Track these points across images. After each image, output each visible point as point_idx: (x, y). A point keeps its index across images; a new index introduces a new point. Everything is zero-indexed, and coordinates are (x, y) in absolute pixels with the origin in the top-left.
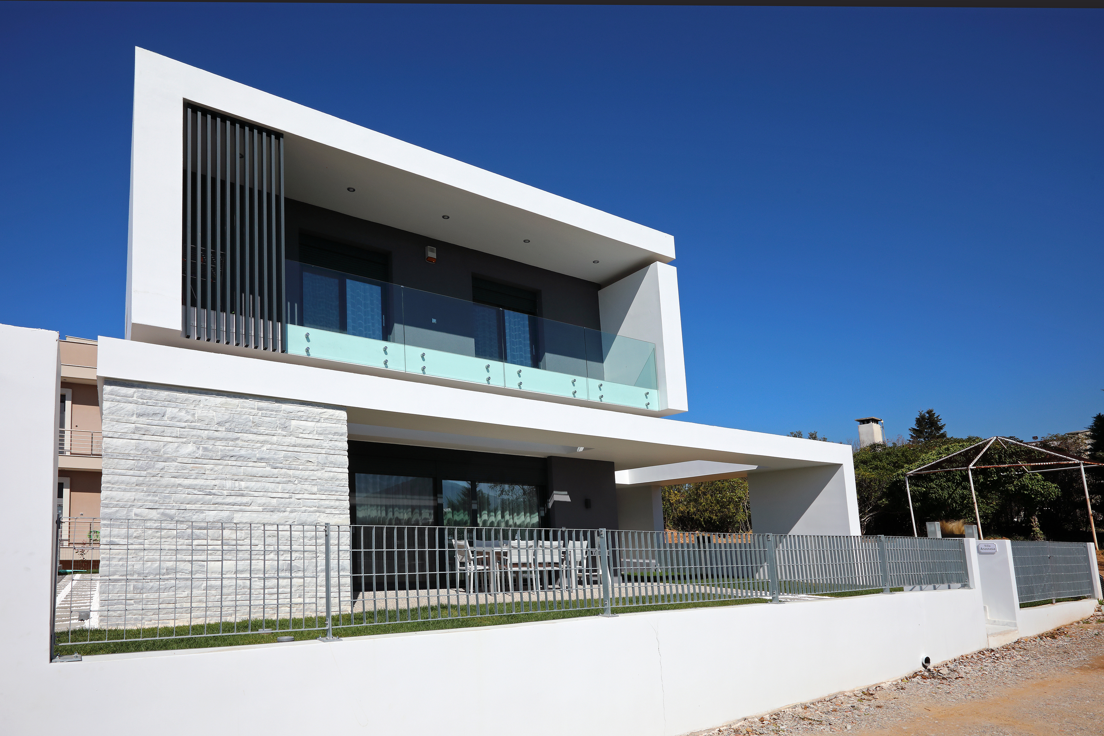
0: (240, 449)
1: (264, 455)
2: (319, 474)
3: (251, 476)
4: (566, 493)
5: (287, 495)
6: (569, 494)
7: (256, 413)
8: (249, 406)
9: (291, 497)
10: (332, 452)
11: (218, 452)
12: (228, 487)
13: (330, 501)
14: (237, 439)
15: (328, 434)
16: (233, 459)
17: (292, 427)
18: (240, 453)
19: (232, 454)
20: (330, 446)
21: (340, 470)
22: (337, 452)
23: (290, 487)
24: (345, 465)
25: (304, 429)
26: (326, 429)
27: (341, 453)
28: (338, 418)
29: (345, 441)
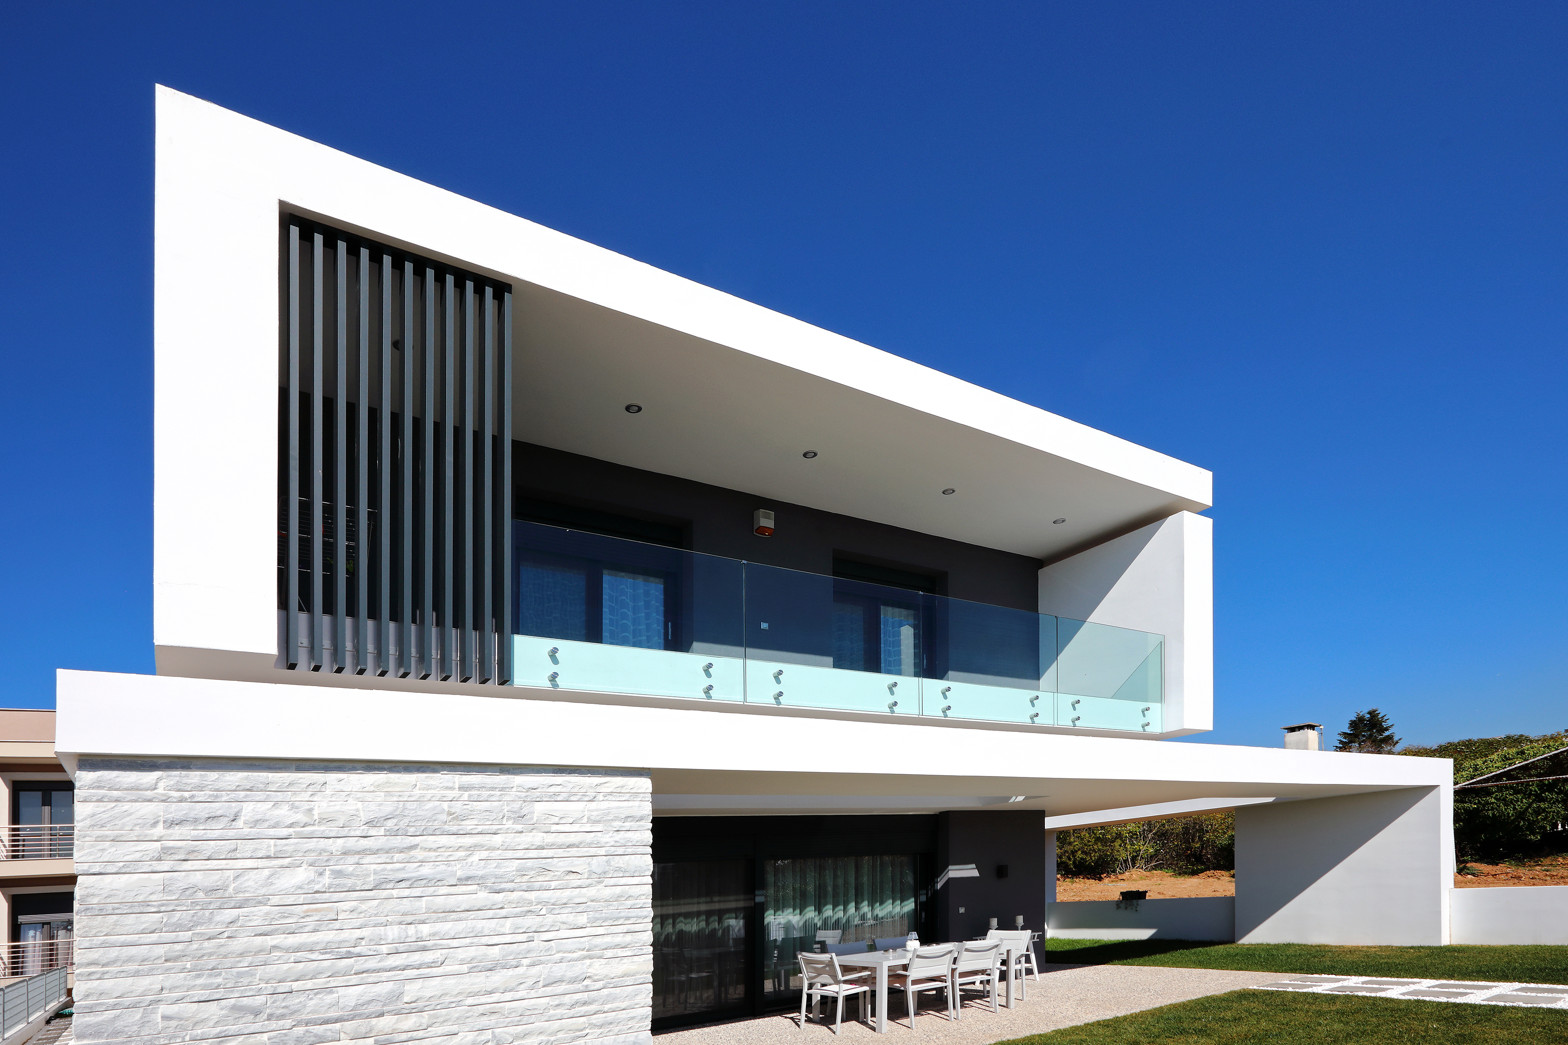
1: (474, 871)
5: (523, 938)
7: (457, 796)
8: (441, 785)
9: (531, 939)
10: (620, 851)
11: (367, 875)
12: (391, 937)
13: (613, 937)
14: (413, 847)
15: (612, 820)
16: (403, 885)
17: (536, 815)
18: (418, 873)
19: (401, 876)
20: (616, 842)
21: (635, 880)
22: (630, 851)
23: (530, 921)
24: (645, 871)
25: (562, 816)
26: (609, 812)
27: (638, 850)
28: (632, 791)
29: (648, 829)
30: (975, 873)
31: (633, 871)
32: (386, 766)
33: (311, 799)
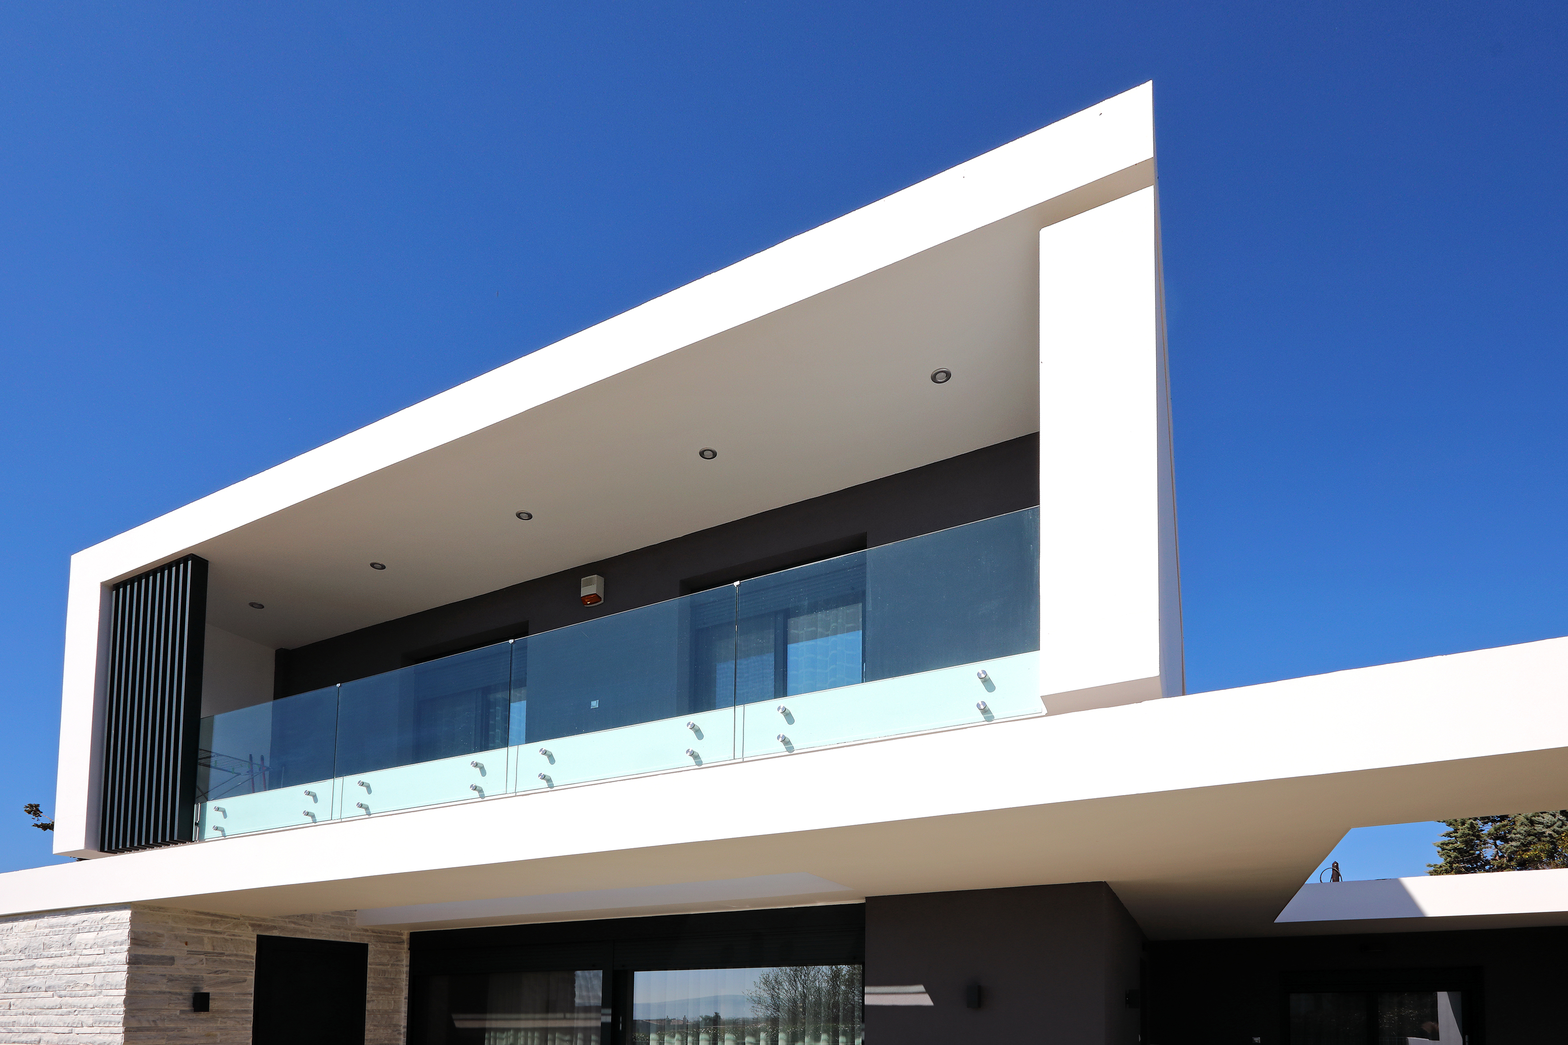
0: (35, 978)
1: (51, 983)
2: (95, 1000)
3: (40, 1009)
4: (921, 988)
5: (67, 1030)
6: (928, 991)
7: (48, 932)
8: (44, 926)
9: (70, 1032)
10: (111, 968)
11: (18, 983)
12: (22, 1023)
13: (104, 1036)
14: (33, 966)
15: (108, 945)
16: (30, 990)
17: (76, 943)
18: (33, 983)
19: (28, 984)
20: (109, 962)
21: (116, 992)
22: (116, 969)
23: (69, 1019)
24: (121, 985)
25: (86, 943)
26: (106, 939)
27: (120, 968)
28: (120, 921)
29: (126, 951)
30: (926, 1000)
31: (115, 984)
32: (29, 916)
33: (7, 938)
